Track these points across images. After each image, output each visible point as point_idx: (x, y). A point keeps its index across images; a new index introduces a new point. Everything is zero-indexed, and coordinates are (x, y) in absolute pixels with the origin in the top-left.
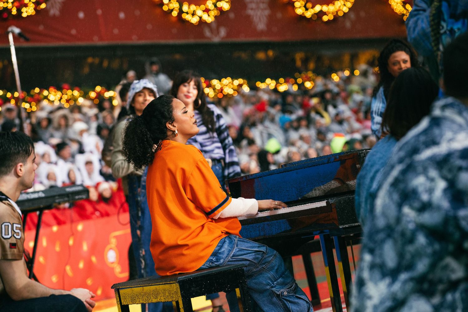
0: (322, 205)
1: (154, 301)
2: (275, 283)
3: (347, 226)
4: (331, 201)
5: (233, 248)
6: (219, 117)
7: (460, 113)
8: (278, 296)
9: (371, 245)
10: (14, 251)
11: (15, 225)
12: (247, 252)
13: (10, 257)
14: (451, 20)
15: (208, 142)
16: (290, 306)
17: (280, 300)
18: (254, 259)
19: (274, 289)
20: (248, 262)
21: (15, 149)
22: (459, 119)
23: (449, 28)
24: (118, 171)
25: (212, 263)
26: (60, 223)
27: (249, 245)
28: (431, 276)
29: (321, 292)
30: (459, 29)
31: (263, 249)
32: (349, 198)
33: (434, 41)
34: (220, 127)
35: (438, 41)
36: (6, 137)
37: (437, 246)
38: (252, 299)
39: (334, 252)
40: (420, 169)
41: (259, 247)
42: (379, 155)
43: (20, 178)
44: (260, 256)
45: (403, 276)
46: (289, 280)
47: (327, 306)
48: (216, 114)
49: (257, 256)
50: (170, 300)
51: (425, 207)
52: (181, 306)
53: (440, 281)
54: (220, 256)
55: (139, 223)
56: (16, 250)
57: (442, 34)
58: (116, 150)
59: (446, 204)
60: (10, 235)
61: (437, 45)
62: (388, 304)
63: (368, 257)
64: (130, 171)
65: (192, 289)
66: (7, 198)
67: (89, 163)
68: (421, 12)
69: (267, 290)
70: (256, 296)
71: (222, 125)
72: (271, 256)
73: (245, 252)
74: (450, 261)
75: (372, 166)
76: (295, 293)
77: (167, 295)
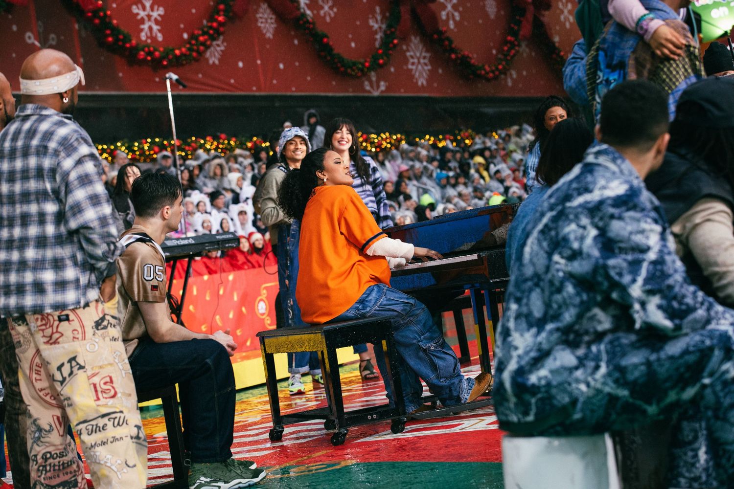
0: (474, 259)
1: (299, 350)
2: (422, 337)
3: (498, 280)
4: (483, 254)
5: (380, 297)
6: (375, 170)
7: (614, 160)
8: (425, 350)
9: (518, 294)
10: (155, 294)
11: (157, 267)
12: (395, 302)
13: (151, 299)
14: (607, 70)
15: (363, 195)
16: (436, 361)
17: (427, 355)
18: (402, 310)
19: (420, 343)
20: (395, 313)
21: (163, 191)
22: (612, 167)
23: (605, 78)
24: (268, 219)
25: (359, 310)
26: (211, 272)
27: (397, 295)
28: (577, 327)
29: (471, 349)
30: (615, 80)
31: (412, 301)
32: (501, 252)
33: (589, 90)
34: (375, 180)
35: (594, 91)
36: (154, 178)
37: (585, 297)
38: (398, 352)
39: (485, 308)
40: (571, 217)
41: (407, 299)
42: (531, 206)
43: (166, 221)
44: (408, 308)
45: (550, 327)
46: (437, 335)
47: (476, 364)
48: (372, 166)
49: (405, 307)
50: (315, 350)
51: (575, 255)
52: (326, 356)
53: (587, 332)
54: (367, 304)
55: (288, 272)
56: (157, 293)
57: (598, 84)
58: (266, 197)
59: (596, 253)
60: (152, 277)
61: (593, 94)
62: (533, 354)
63: (514, 307)
64: (279, 219)
65: (338, 339)
66: (150, 240)
67: (242, 213)
68: (579, 60)
69: (413, 344)
70: (402, 350)
71: (378, 179)
72: (419, 309)
73: (394, 302)
74: (597, 311)
75: (524, 217)
76: (442, 348)
77: (312, 344)
